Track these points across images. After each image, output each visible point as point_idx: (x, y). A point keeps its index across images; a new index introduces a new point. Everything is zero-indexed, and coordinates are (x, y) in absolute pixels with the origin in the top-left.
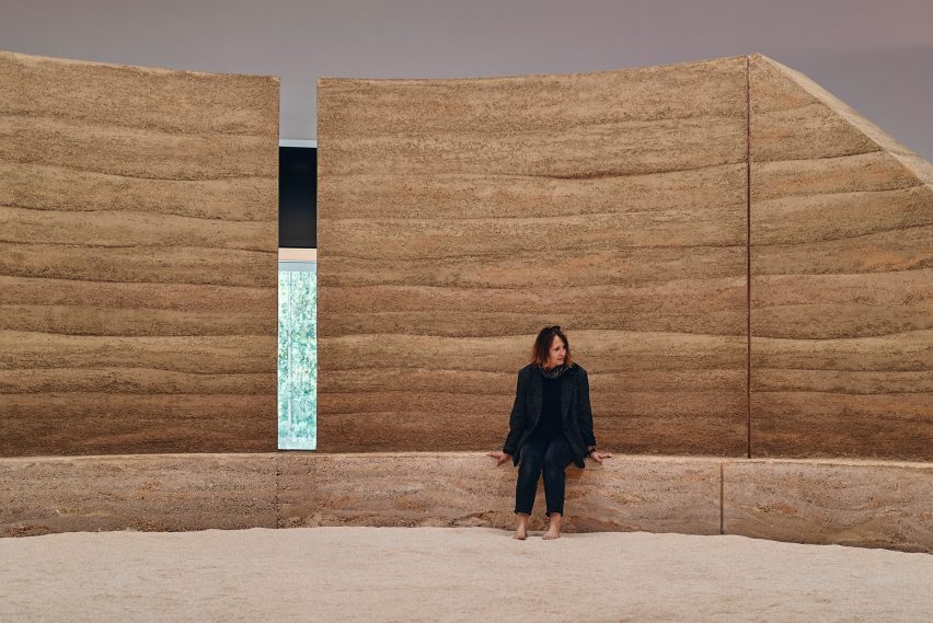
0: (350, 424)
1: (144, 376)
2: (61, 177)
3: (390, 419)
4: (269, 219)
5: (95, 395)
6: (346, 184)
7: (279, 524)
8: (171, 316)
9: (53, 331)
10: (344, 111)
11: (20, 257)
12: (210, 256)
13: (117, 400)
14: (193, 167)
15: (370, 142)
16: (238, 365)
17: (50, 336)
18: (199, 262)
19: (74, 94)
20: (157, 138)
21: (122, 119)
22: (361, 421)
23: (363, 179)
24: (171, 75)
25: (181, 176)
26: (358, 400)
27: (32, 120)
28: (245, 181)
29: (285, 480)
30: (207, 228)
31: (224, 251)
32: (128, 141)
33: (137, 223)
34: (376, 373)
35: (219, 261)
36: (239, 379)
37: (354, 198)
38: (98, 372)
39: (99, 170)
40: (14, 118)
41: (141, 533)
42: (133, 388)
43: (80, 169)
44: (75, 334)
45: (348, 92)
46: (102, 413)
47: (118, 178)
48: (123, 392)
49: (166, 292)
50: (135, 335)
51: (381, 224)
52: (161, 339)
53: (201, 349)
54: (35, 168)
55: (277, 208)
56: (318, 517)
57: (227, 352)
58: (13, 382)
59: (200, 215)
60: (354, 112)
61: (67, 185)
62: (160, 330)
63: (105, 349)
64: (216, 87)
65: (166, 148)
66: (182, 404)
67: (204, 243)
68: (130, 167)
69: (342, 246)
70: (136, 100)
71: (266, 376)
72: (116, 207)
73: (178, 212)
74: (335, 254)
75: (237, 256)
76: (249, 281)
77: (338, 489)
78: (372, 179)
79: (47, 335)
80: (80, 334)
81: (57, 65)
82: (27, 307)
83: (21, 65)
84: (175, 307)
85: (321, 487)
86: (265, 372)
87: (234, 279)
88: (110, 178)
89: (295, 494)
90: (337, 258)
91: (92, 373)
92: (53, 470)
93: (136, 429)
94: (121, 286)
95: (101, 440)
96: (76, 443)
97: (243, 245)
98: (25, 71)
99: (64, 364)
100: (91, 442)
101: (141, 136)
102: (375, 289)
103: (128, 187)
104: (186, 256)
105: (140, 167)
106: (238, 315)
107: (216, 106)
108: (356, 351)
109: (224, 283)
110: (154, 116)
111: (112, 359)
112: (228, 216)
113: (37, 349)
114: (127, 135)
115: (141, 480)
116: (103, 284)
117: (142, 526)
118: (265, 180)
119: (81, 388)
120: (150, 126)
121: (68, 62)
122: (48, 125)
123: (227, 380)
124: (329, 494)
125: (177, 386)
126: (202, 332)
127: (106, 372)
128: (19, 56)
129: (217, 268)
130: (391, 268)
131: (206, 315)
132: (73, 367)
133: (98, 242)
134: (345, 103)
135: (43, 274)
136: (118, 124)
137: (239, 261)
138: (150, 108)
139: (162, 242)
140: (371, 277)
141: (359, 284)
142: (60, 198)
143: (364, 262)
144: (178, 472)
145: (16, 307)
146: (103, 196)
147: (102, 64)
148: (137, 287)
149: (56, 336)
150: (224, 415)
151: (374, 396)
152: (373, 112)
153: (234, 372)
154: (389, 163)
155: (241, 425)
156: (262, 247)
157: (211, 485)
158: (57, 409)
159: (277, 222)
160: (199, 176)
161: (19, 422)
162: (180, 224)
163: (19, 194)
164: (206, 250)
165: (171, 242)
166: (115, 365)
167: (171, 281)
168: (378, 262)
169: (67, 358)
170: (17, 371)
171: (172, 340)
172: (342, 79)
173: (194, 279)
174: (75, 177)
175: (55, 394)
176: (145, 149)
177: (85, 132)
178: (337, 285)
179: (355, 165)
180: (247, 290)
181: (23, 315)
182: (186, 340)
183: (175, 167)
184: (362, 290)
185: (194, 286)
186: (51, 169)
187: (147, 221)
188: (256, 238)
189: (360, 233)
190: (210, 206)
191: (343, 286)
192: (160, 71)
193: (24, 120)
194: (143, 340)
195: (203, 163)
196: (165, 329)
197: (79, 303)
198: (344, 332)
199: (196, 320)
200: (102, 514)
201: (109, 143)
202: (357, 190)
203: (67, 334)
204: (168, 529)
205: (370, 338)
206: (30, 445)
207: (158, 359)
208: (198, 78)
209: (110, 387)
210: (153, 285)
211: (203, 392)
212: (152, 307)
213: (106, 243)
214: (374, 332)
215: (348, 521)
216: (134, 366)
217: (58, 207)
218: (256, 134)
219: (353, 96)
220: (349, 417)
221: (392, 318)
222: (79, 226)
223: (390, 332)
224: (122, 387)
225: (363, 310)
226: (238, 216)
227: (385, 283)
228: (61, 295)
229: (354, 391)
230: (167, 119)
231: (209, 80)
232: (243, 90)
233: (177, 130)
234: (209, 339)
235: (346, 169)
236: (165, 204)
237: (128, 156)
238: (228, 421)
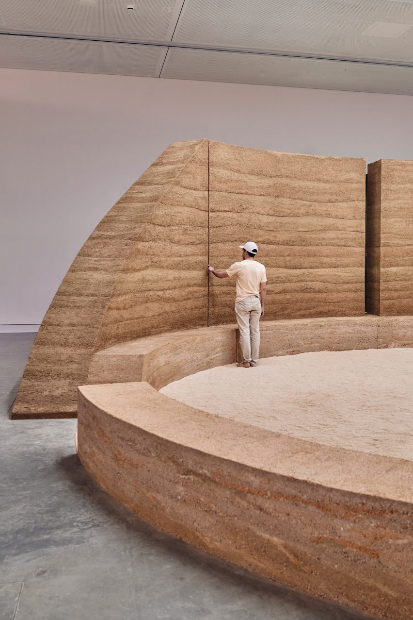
0: (393, 304)
1: (317, 285)
2: (289, 203)
3: (409, 302)
4: (362, 218)
5: (300, 294)
6: (392, 204)
7: (378, 347)
8: (326, 260)
9: (286, 267)
10: (392, 173)
11: (275, 237)
12: (340, 235)
13: (307, 296)
14: (334, 197)
15: (402, 186)
16: (350, 280)
17: (285, 270)
18: (336, 237)
19: (293, 168)
20: (322, 185)
21: (309, 177)
22: (397, 303)
23: (399, 202)
24: (326, 158)
25: (330, 201)
26: (396, 294)
27: (279, 179)
28: (353, 202)
29: (381, 329)
30: (339, 223)
31: (345, 232)
32: (311, 187)
33: (315, 221)
34: (404, 283)
35: (343, 236)
36: (350, 286)
37: (396, 210)
38: (301, 284)
39: (301, 199)
40: (273, 178)
41: (330, 352)
42: (313, 291)
43: (295, 199)
44: (293, 269)
45: (393, 165)
46: (302, 301)
47: (308, 202)
48: (309, 292)
49: (325, 250)
50: (313, 268)
51: (406, 220)
52: (323, 269)
53: (337, 273)
54: (280, 199)
55: (365, 214)
56: (393, 344)
57: (346, 274)
58: (273, 289)
59: (337, 217)
60: (396, 174)
61: (290, 206)
62: (322, 265)
63: (303, 275)
64: (342, 163)
65: (325, 189)
66: (330, 297)
67: (338, 229)
68: (312, 198)
69: (390, 229)
70: (314, 169)
71: (360, 284)
72: (307, 215)
73: (329, 216)
74: (388, 233)
75: (350, 234)
76: (354, 245)
77: (401, 332)
78: (403, 202)
79: (284, 269)
80: (295, 268)
81: (287, 156)
82: (278, 258)
83: (276, 156)
84: (327, 256)
85: (394, 332)
86: (360, 282)
87: (349, 244)
88: (305, 202)
89: (385, 335)
90: (389, 235)
91: (299, 284)
92: (301, 327)
93: (314, 307)
94: (309, 248)
95: (302, 312)
96: (294, 314)
97: (352, 229)
98: (277, 158)
99: (290, 281)
100: (298, 313)
101: (316, 184)
102: (403, 248)
103: (311, 206)
104: (331, 234)
105: (315, 197)
106: (350, 259)
107: (342, 171)
108: (396, 273)
109: (345, 246)
110: (320, 176)
111: (306, 278)
112: (347, 217)
113: (281, 275)
114: (311, 184)
115: (329, 330)
116: (303, 247)
117: (330, 349)
118: (361, 202)
119: (295, 291)
120: (319, 180)
121: (291, 154)
122: (284, 181)
123: (346, 286)
124: (397, 334)
125: (329, 289)
126: (337, 266)
127: (303, 284)
128: (275, 152)
129: (343, 239)
130: (410, 239)
131: (338, 259)
132: (292, 282)
133: (301, 230)
134: (392, 170)
135: (283, 244)
136: (308, 180)
137: (350, 236)
138: (319, 173)
139: (323, 229)
140: (402, 242)
141: (397, 245)
142: (289, 212)
143: (399, 236)
144: (342, 326)
145: (274, 258)
146: (302, 210)
147: (302, 155)
148: (314, 248)
149: (287, 269)
150: (345, 301)
151: (403, 292)
152: (403, 174)
153: (349, 283)
154: (410, 195)
155: (351, 305)
156: (359, 230)
157: (354, 332)
158: (288, 300)
159: (365, 220)
160: (336, 201)
161: (275, 306)
162: (329, 221)
163: (276, 211)
164: (338, 232)
165: (326, 229)
166: (307, 281)
167: (326, 245)
168: (405, 236)
169: (290, 278)
170: (275, 285)
171: (326, 270)
172: (392, 160)
173: (334, 244)
174: (293, 203)
175: (287, 294)
176: (317, 190)
177: (297, 184)
178: (389, 246)
179: (396, 196)
180: (353, 248)
181: (276, 261)
182: (331, 270)
183: (327, 197)
184: (398, 248)
185: (334, 247)
186: (285, 200)
187: (318, 220)
188: (357, 226)
189: (398, 224)
190: (340, 213)
191: (390, 246)
192: (323, 157)
193: (277, 179)
194: (316, 270)
195: (338, 195)
196: (324, 265)
197: (295, 255)
198: (391, 266)
199: (335, 262)
200: (317, 344)
201: (305, 188)
202: (397, 207)
203: (291, 268)
204: (339, 350)
205: (402, 268)
206: (279, 316)
207: (322, 278)
208: (336, 160)
209: (305, 290)
210: (320, 247)
211: (338, 291)
212: (320, 256)
213: (304, 230)
214: (403, 266)
215: (404, 345)
216: (313, 281)
217: (288, 216)
218: (357, 183)
219: (395, 167)
220: (393, 301)
221: (410, 260)
222: (295, 223)
223: (410, 266)
224: (309, 290)
225: (399, 257)
226: (350, 217)
227: (408, 245)
228: (289, 252)
229: (395, 290)
230: (325, 177)
231: (340, 160)
232: (352, 164)
233: (328, 182)
234: (340, 269)
235: (393, 197)
236: (324, 213)
237: (311, 193)
238: (346, 303)
